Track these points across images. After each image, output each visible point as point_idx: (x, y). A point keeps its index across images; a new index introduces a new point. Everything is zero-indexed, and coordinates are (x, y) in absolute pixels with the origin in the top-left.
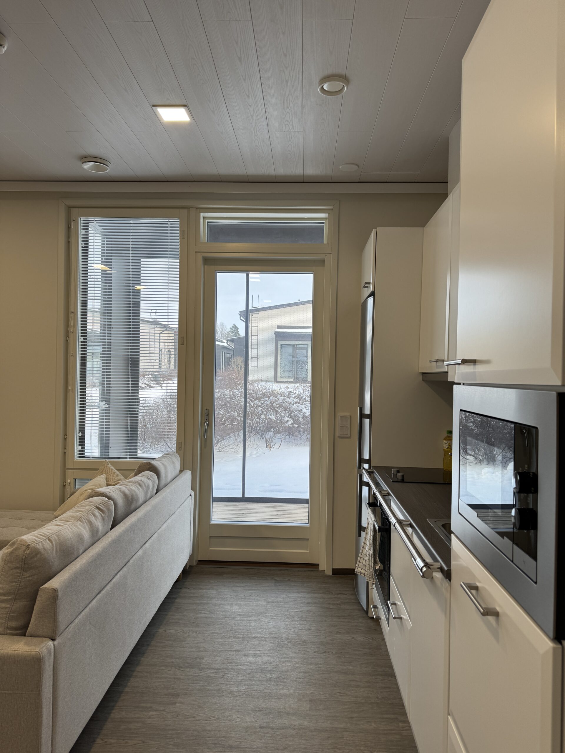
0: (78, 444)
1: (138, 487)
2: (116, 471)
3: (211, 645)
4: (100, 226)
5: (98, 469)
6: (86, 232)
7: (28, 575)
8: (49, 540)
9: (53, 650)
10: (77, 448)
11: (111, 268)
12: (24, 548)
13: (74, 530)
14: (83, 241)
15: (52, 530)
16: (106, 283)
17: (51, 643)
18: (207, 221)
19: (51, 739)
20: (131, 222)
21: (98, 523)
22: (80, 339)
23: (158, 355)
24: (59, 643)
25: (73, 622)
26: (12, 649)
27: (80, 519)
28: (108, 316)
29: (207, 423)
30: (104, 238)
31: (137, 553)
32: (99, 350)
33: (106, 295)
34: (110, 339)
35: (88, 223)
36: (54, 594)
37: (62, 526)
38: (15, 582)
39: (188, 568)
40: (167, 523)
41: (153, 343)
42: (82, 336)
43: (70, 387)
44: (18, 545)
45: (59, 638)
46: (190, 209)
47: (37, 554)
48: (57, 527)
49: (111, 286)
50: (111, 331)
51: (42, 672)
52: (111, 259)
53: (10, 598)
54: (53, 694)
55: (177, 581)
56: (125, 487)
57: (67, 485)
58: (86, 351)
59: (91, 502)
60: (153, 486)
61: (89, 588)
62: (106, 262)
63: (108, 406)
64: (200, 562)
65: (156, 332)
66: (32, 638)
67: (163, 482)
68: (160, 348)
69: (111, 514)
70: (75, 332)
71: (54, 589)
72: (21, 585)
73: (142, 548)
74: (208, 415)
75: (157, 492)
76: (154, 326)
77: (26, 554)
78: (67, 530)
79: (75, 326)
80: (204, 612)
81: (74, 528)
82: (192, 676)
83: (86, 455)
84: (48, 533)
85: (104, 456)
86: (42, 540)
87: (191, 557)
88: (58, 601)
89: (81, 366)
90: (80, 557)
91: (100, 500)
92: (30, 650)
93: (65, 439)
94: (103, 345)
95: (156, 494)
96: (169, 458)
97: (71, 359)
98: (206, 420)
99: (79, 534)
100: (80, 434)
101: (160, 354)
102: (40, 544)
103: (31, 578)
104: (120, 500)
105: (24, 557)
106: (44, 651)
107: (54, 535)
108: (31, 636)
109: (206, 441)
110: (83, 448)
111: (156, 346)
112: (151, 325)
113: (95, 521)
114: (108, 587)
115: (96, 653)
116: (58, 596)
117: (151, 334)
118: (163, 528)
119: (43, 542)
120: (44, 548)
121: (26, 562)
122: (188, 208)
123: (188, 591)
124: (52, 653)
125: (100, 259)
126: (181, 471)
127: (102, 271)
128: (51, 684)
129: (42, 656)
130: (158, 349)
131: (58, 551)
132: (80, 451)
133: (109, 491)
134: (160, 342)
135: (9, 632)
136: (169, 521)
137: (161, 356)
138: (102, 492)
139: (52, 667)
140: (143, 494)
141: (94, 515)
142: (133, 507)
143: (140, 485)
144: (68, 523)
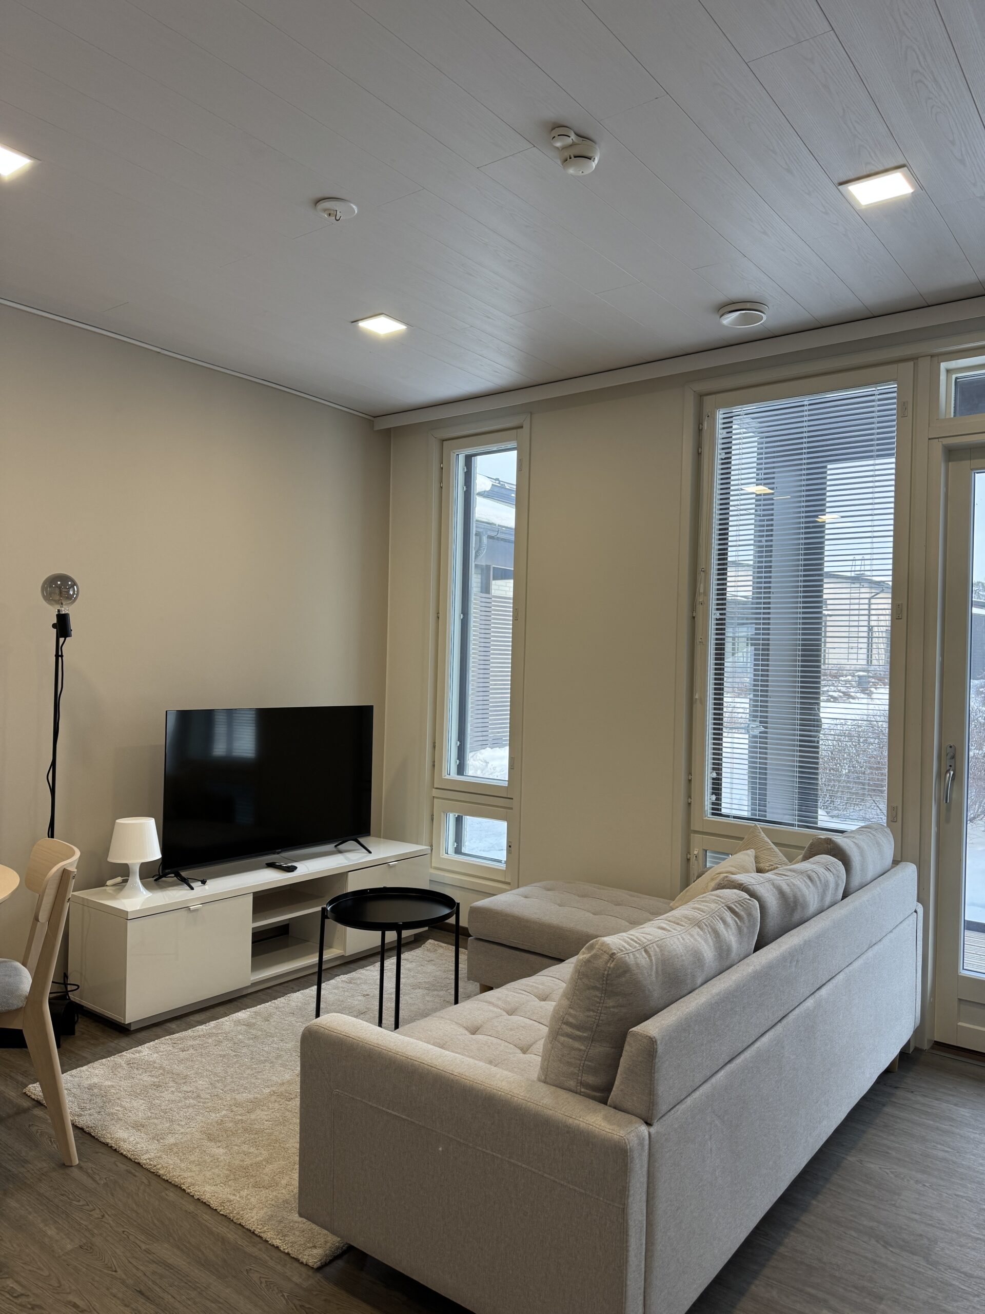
0: (710, 791)
1: (806, 882)
2: (773, 846)
3: (955, 1220)
4: (753, 419)
5: (742, 839)
6: (728, 433)
7: (611, 1004)
8: (646, 951)
9: (647, 1142)
10: (709, 798)
11: (772, 489)
12: (606, 957)
13: (688, 941)
14: (723, 449)
15: (651, 935)
16: (764, 516)
17: (644, 1129)
18: (954, 377)
19: (642, 1294)
20: (805, 403)
21: (730, 936)
22: (714, 614)
23: (865, 640)
24: (657, 1133)
25: (684, 1102)
26: (585, 1121)
27: (698, 924)
28: (766, 572)
29: (952, 773)
30: (763, 438)
31: (803, 1004)
32: (746, 631)
33: (763, 536)
34: (769, 613)
35: (732, 417)
36: (650, 1047)
37: (669, 931)
38: (593, 1011)
39: (911, 1050)
40: (864, 957)
41: (856, 618)
42: (718, 609)
43: (697, 694)
44: (598, 951)
45: (658, 1123)
46: (919, 359)
47: (625, 972)
48: (660, 931)
49: (772, 520)
50: (769, 598)
51: (628, 1174)
52: (774, 473)
53: (585, 1034)
54: (647, 1217)
55: (888, 1071)
56: (782, 879)
57: (693, 859)
58: (724, 634)
59: (720, 897)
60: (837, 885)
61: (712, 1049)
62: (765, 479)
63: (763, 729)
64: (939, 1045)
65: (862, 596)
66: (617, 1111)
67: (856, 881)
68: (869, 627)
69: (754, 925)
70: (705, 604)
71: (650, 1038)
72: (601, 1018)
73: (813, 996)
74: (953, 757)
75: (844, 897)
76: (858, 585)
77: (609, 968)
78: (676, 940)
79: (706, 593)
80: (942, 1147)
81: (687, 937)
82: (912, 1270)
83: (724, 811)
84: (645, 939)
85: (757, 818)
86: (634, 950)
87: (918, 1032)
88: (657, 1060)
89: (716, 660)
90: (697, 991)
91: (736, 897)
92: (610, 1131)
93: (690, 781)
94: (756, 624)
95: (842, 899)
96: (870, 835)
97: (698, 648)
98: (948, 768)
99: (695, 951)
100: (714, 775)
101: (868, 638)
102: (631, 956)
103: (616, 1010)
104: (772, 901)
105: (606, 973)
106: (633, 1141)
107: (654, 944)
108: (615, 1108)
109: (948, 809)
110: (719, 799)
111: (862, 623)
112: (854, 583)
113: (725, 932)
114: (747, 1054)
115: (724, 1167)
116: (656, 1052)
117: (853, 601)
118: (856, 965)
119: (636, 953)
120: (637, 964)
121: (608, 982)
122: (914, 359)
123: (910, 1095)
124: (647, 1147)
125: (754, 475)
126: (895, 862)
127: (757, 495)
128: (644, 1198)
129: (628, 1147)
130: (866, 629)
131: (660, 973)
132: (713, 804)
133: (752, 881)
134: (869, 615)
135: (583, 1090)
136: (870, 953)
137: (872, 641)
138: (740, 882)
139: (645, 1169)
140: (816, 896)
141: (724, 922)
142: (797, 917)
143: (810, 878)
144: (679, 928)
